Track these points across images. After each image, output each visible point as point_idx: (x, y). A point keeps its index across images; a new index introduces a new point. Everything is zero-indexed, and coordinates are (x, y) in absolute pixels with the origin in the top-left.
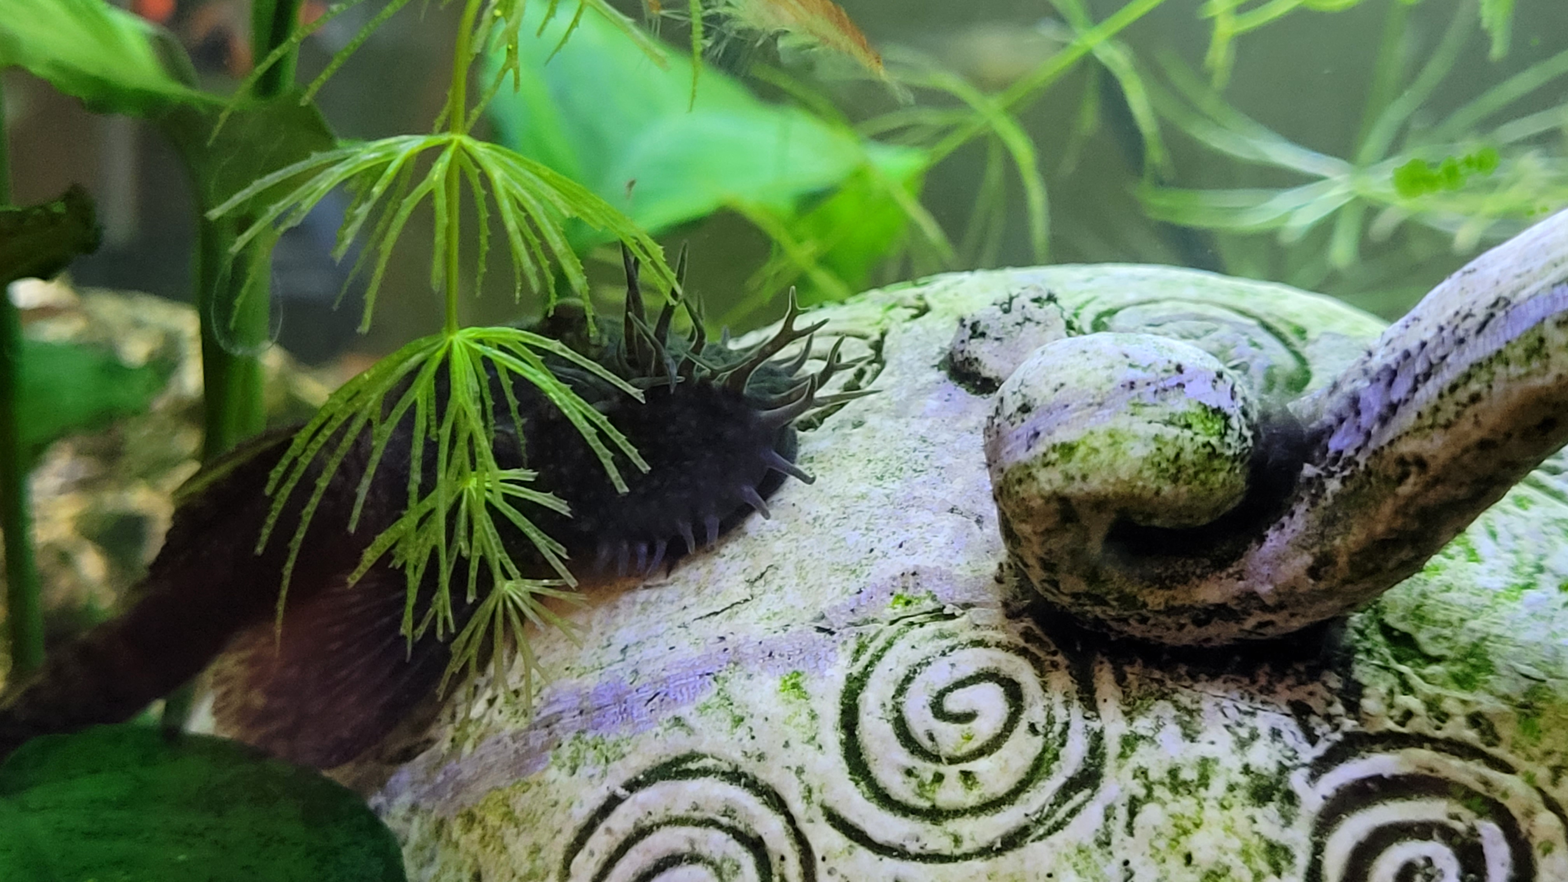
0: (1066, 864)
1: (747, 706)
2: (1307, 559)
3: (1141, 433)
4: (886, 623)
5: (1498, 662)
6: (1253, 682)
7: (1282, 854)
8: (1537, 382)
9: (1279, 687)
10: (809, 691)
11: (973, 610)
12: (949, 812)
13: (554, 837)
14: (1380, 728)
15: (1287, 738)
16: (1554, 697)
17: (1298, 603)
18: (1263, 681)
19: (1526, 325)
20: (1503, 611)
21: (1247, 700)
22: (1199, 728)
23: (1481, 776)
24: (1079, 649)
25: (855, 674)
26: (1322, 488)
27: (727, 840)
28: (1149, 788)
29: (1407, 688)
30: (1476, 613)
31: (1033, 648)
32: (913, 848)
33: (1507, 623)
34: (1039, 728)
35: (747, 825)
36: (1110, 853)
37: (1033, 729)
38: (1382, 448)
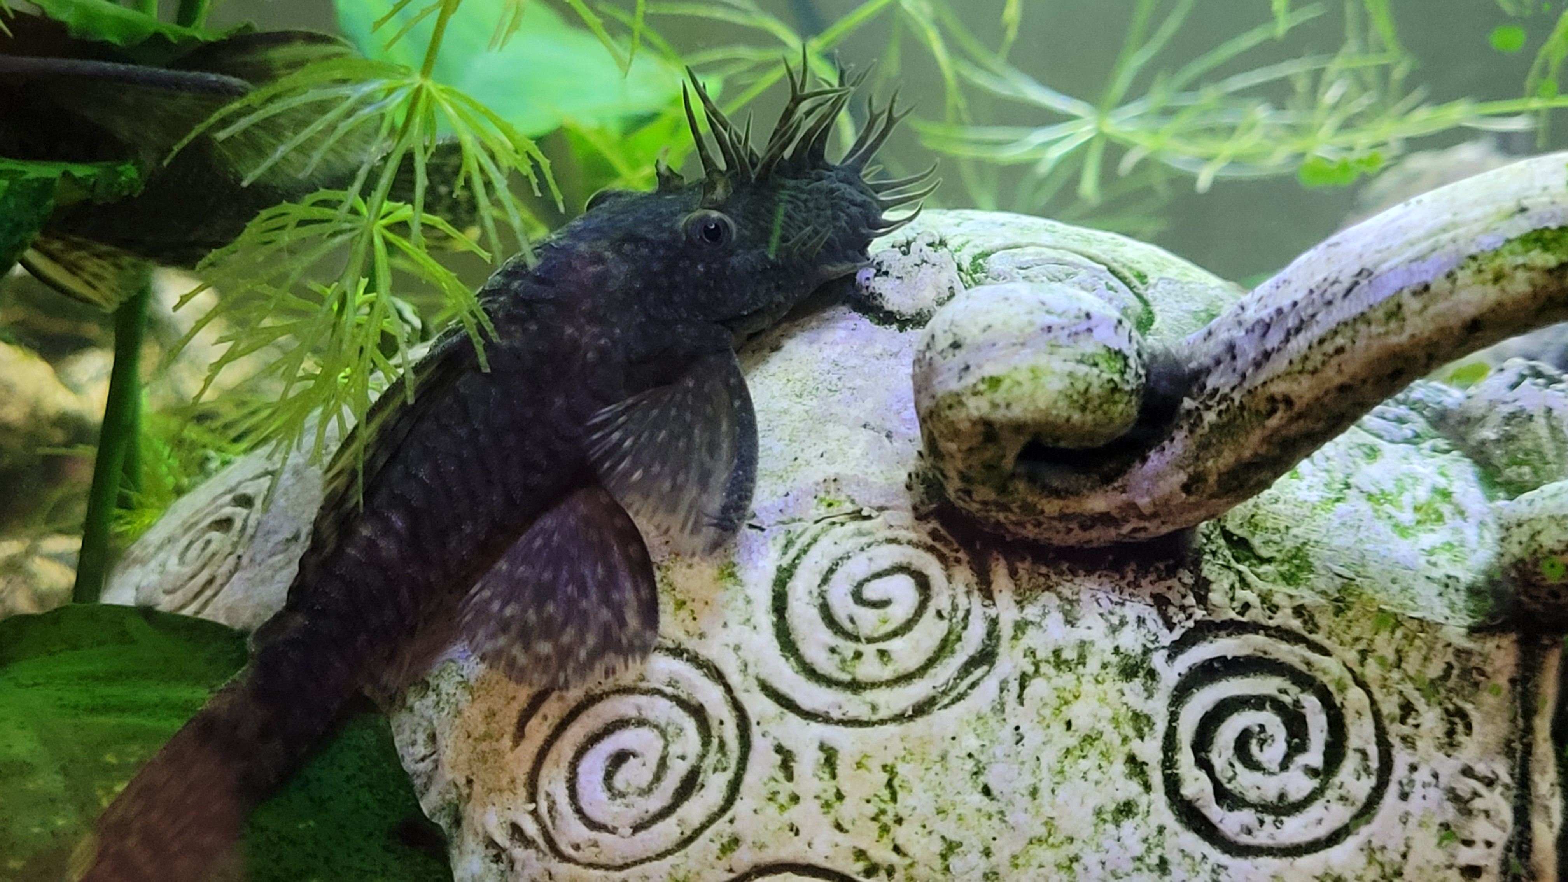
0: (967, 729)
1: (689, 592)
2: (1183, 477)
3: (1058, 370)
4: (811, 522)
5: (1317, 563)
6: (1123, 578)
7: (1145, 722)
8: (1394, 340)
9: (1144, 582)
10: (744, 579)
11: (887, 512)
12: (867, 684)
13: (509, 703)
14: (1224, 617)
15: (1150, 624)
16: (1361, 594)
17: (1170, 513)
18: (1130, 576)
19: (1387, 292)
20: (1320, 521)
21: (1118, 592)
22: (1078, 616)
23: (1303, 656)
24: (978, 547)
25: (785, 566)
26: (1200, 418)
27: (671, 707)
28: (1037, 665)
29: (1245, 584)
30: (1298, 523)
31: (939, 546)
32: (836, 714)
33: (1324, 531)
34: (945, 614)
35: (689, 694)
36: (1004, 720)
37: (939, 614)
38: (1256, 388)
